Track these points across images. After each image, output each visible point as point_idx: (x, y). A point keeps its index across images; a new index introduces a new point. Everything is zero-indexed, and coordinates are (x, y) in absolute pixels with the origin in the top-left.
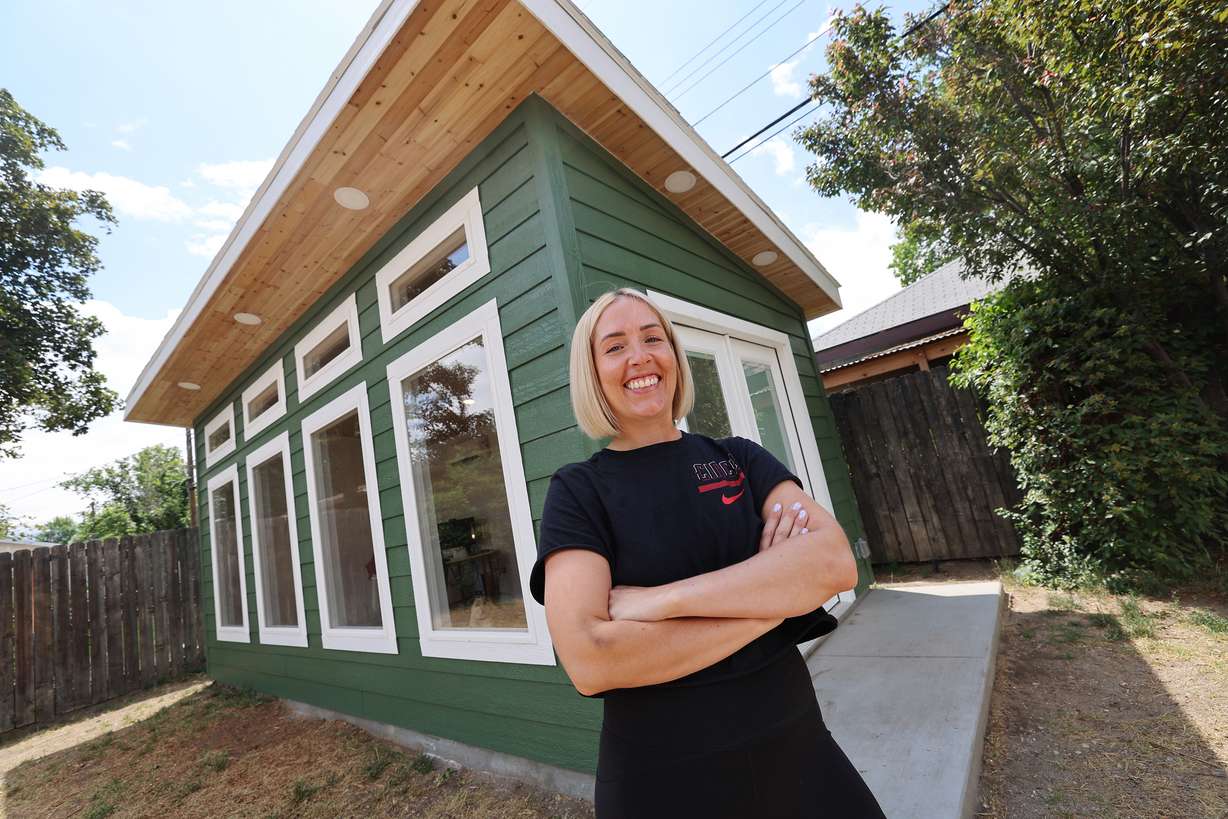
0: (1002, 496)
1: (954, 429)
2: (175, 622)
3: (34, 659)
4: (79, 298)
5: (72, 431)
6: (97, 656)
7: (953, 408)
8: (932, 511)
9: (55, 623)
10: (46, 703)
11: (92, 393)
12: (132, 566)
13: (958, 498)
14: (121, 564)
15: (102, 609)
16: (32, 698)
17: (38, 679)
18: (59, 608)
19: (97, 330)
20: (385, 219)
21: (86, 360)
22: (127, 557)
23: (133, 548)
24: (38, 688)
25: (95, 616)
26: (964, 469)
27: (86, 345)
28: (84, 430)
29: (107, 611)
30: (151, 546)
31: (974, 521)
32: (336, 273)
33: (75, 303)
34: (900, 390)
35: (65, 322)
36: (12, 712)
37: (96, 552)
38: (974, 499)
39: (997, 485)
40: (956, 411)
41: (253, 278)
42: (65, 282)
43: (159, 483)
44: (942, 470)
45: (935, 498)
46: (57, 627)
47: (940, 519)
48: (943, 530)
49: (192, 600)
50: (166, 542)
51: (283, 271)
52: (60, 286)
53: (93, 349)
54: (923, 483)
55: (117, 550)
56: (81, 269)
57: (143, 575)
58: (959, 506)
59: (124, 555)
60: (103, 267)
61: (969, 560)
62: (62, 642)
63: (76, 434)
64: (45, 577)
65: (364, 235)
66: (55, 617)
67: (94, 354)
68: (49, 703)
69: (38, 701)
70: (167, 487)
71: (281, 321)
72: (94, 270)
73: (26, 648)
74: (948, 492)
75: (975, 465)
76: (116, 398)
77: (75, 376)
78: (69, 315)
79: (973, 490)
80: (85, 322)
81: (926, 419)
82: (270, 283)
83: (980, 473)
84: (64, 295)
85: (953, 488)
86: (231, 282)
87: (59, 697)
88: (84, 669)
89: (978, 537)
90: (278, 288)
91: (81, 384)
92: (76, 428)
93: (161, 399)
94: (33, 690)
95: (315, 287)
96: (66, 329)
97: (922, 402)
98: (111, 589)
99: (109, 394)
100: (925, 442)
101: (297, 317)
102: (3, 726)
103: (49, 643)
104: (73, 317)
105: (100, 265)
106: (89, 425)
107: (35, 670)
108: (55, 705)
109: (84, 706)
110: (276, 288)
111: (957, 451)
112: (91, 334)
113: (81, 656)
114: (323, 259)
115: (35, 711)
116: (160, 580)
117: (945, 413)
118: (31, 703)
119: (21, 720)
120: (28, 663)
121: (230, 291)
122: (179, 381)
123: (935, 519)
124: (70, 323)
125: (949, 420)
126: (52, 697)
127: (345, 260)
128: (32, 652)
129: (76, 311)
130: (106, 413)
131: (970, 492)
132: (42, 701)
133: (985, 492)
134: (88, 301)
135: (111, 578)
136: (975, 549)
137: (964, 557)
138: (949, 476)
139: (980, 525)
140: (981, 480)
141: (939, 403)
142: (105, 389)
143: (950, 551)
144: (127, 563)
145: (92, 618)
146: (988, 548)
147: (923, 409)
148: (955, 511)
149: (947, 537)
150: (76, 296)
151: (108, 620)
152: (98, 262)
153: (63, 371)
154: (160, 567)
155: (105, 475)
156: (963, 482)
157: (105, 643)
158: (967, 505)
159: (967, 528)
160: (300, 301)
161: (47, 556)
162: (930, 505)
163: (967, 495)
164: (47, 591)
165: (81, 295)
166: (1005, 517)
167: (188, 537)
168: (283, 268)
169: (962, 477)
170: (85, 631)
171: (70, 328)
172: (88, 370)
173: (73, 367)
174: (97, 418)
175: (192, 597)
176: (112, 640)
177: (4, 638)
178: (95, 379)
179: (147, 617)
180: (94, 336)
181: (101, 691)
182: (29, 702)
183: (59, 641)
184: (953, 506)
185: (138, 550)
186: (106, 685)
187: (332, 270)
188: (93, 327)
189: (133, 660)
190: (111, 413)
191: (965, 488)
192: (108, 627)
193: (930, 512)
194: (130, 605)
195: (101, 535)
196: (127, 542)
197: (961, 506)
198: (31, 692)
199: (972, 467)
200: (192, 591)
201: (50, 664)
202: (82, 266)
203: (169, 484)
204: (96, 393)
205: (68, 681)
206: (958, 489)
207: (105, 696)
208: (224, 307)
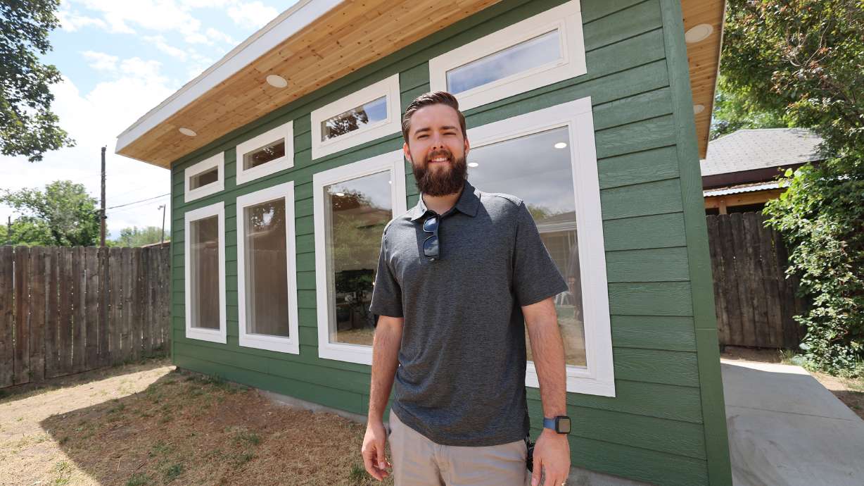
0: (779, 307)
1: (753, 257)
2: (136, 319)
3: (30, 334)
4: (39, 48)
5: (28, 158)
6: (78, 337)
7: (755, 243)
8: (724, 311)
9: (47, 307)
10: (38, 368)
11: (45, 128)
12: (107, 270)
13: (745, 305)
14: (99, 269)
15: (83, 302)
16: (27, 362)
17: (32, 350)
18: (50, 297)
19: (54, 78)
20: (459, 12)
21: (45, 100)
22: (103, 263)
23: (108, 256)
24: (32, 356)
25: (78, 306)
26: (754, 285)
27: (44, 89)
28: (39, 158)
29: (87, 303)
30: (122, 257)
31: (754, 322)
32: (379, 54)
33: (37, 52)
34: (717, 224)
35: (28, 66)
36: (11, 372)
37: (80, 257)
38: (758, 306)
39: (777, 300)
40: (757, 245)
41: (309, 44)
42: (28, 33)
43: (78, 210)
44: (738, 284)
45: (728, 302)
46: (48, 311)
47: (729, 317)
48: (730, 325)
49: (150, 304)
50: (133, 256)
51: (338, 43)
52: (23, 34)
53: (51, 93)
54: (720, 291)
55: (96, 256)
56: (41, 23)
57: (115, 280)
58: (745, 310)
59: (101, 261)
60: (60, 26)
61: (745, 347)
62: (52, 323)
63: (32, 160)
64: (41, 270)
65: (430, 23)
66: (47, 304)
67: (51, 97)
68: (40, 369)
69: (32, 367)
70: (84, 213)
71: (302, 88)
72: (53, 27)
73: (23, 324)
74: (739, 300)
75: (764, 284)
76: (65, 136)
77: (32, 112)
78: (30, 60)
79: (758, 301)
80: (45, 69)
81: (733, 247)
82: (318, 53)
83: (766, 291)
84: (26, 43)
85: (743, 297)
86: (286, 45)
87: (48, 366)
88: (68, 346)
89: (755, 332)
90: (323, 58)
91: (36, 120)
92: (32, 155)
93: (158, 139)
94: (28, 358)
95: (351, 65)
96: (28, 72)
97: (732, 235)
98: (90, 287)
99: (60, 132)
100: (728, 263)
101: (318, 87)
102: (4, 382)
103: (42, 323)
104: (34, 62)
105: (58, 23)
106: (43, 154)
107: (30, 342)
108: (45, 370)
109: (67, 374)
110: (321, 57)
111: (752, 272)
112: (48, 80)
113: (67, 335)
114: (377, 40)
115: (30, 374)
116: (127, 285)
117: (748, 245)
118: (27, 367)
119: (19, 380)
120: (25, 336)
121: (280, 53)
122: (180, 127)
123: (725, 316)
124: (32, 68)
125: (750, 250)
126: (43, 365)
127: (395, 44)
128: (28, 328)
129: (36, 58)
130: (56, 148)
131: (755, 302)
132: (35, 367)
133: (767, 303)
134: (48, 51)
135: (91, 278)
136: (750, 340)
137: (741, 344)
138: (742, 289)
139: (757, 324)
140: (766, 294)
141: (745, 238)
142: (57, 127)
143: (731, 339)
144: (103, 268)
145: (75, 307)
146: (760, 340)
147: (732, 241)
148: (741, 314)
149: (731, 329)
150: (38, 46)
151: (87, 311)
152: (56, 20)
153: (23, 107)
154: (128, 275)
155: (33, 197)
156: (751, 294)
157: (84, 329)
158: (751, 310)
159: (747, 325)
160: (330, 74)
161: (42, 254)
162: (723, 307)
163: (752, 303)
164: (42, 281)
165: (43, 46)
166: (801, 323)
167: (150, 254)
168: (340, 41)
169: (752, 290)
170: (69, 317)
171: (31, 72)
172: (45, 110)
173: (32, 105)
174: (48, 150)
175: (150, 302)
176: (89, 326)
177: (6, 314)
178: (50, 118)
179: (116, 312)
180: (51, 83)
181: (80, 364)
182: (25, 367)
183: (49, 322)
184: (740, 309)
185: (112, 259)
186: (83, 360)
187: (377, 51)
188: (51, 73)
189: (105, 343)
190: (60, 148)
191: (753, 299)
192: (87, 316)
193: (722, 312)
194: (105, 300)
195: (14, 243)
196: (104, 252)
197: (747, 311)
198: (26, 359)
199: (761, 285)
200: (150, 297)
201: (42, 339)
202: (42, 21)
203: (86, 211)
204: (49, 129)
205: (55, 354)
206: (747, 297)
207: (83, 368)
208: (263, 68)
